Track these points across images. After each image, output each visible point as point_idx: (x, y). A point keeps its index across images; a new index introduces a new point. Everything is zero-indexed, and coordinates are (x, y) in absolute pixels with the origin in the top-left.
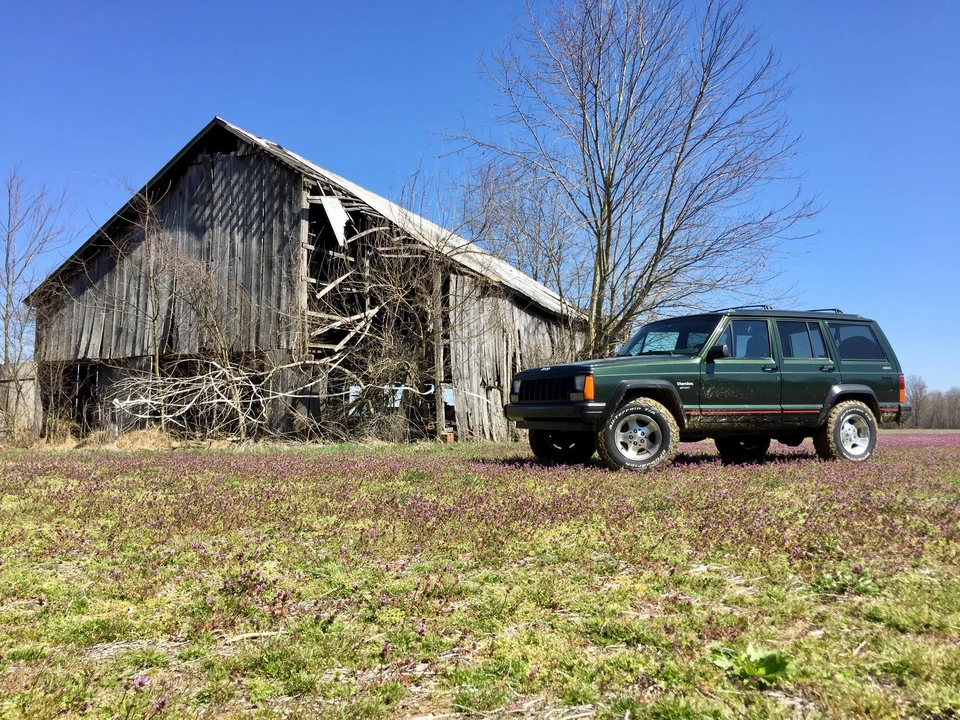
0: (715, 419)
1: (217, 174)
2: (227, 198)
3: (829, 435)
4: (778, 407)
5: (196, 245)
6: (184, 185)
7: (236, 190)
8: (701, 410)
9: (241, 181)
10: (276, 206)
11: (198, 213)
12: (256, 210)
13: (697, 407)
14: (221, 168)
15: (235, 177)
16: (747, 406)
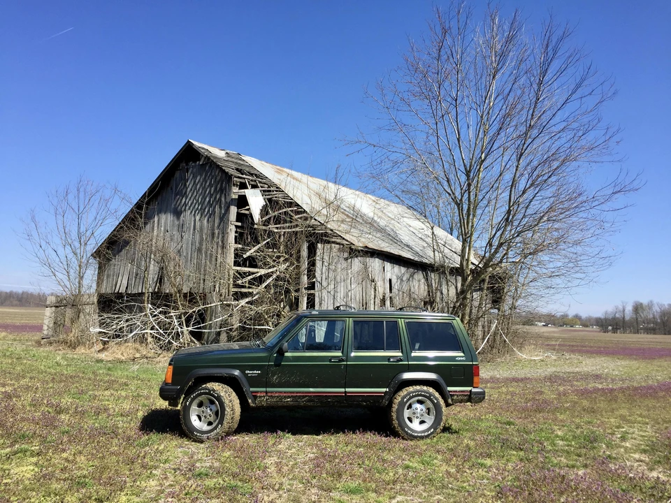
0: (281, 399)
1: (189, 175)
2: (194, 191)
3: (392, 414)
4: (343, 390)
5: (177, 223)
6: (173, 183)
7: (198, 186)
8: (266, 392)
9: (201, 180)
10: (218, 197)
11: (179, 201)
12: (207, 199)
13: (264, 389)
14: (192, 172)
15: (198, 178)
16: (311, 390)
